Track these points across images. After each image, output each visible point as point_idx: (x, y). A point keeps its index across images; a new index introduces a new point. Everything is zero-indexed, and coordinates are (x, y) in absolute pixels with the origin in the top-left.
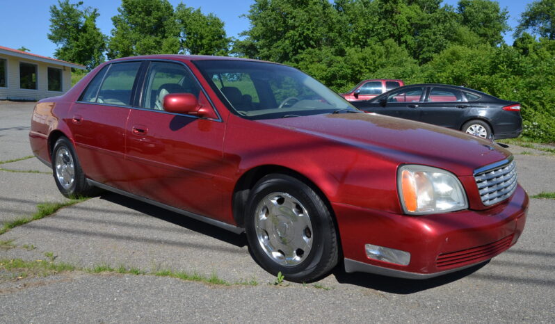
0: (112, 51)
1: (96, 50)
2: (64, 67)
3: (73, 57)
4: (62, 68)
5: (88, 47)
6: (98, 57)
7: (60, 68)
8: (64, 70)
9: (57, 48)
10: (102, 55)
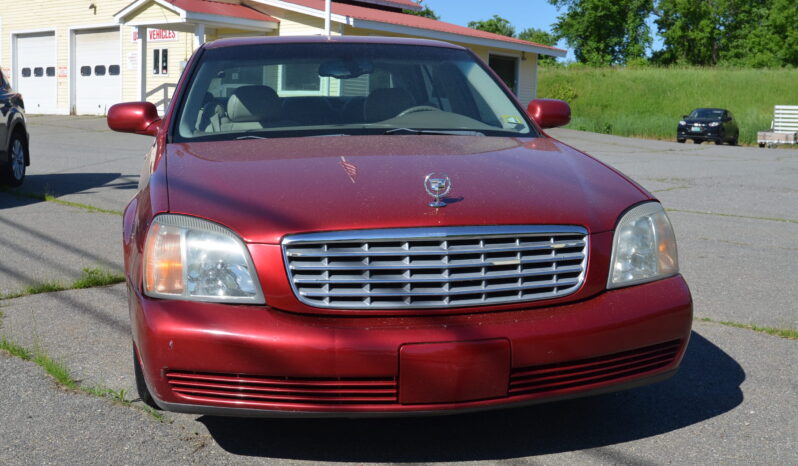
0: (666, 13)
1: (631, 14)
2: (523, 52)
3: (585, 31)
4: (519, 56)
5: (615, 8)
6: (635, 29)
7: (515, 55)
8: (523, 59)
9: (559, 14)
10: (642, 23)
